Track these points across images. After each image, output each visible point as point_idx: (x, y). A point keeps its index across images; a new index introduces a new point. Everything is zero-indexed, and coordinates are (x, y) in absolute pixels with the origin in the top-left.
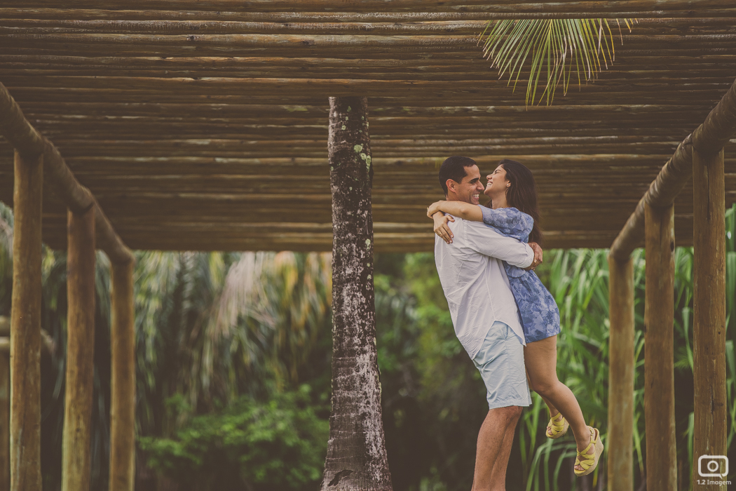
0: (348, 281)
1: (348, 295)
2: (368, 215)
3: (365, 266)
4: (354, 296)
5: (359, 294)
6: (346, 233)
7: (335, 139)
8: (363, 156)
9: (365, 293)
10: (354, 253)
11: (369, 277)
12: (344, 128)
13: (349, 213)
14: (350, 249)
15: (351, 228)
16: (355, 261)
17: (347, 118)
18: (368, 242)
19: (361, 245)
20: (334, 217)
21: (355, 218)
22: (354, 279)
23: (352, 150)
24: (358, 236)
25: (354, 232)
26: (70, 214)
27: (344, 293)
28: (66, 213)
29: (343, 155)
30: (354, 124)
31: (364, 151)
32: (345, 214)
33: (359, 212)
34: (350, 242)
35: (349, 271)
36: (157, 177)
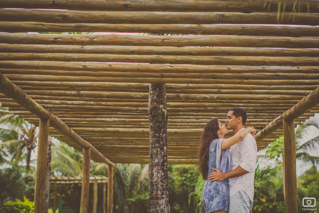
0: (156, 165)
1: (156, 172)
2: (165, 136)
3: (163, 158)
4: (158, 172)
5: (161, 171)
6: (155, 144)
7: (151, 102)
8: (164, 110)
9: (163, 171)
10: (159, 153)
11: (166, 164)
12: (155, 97)
13: (157, 135)
14: (157, 151)
15: (158, 142)
16: (159, 156)
17: (157, 93)
18: (165, 148)
19: (162, 149)
20: (150, 136)
21: (159, 137)
22: (159, 165)
23: (159, 107)
24: (161, 145)
25: (159, 143)
27: (154, 171)
29: (154, 109)
30: (160, 96)
31: (164, 108)
32: (155, 135)
33: (161, 134)
34: (157, 148)
35: (156, 161)
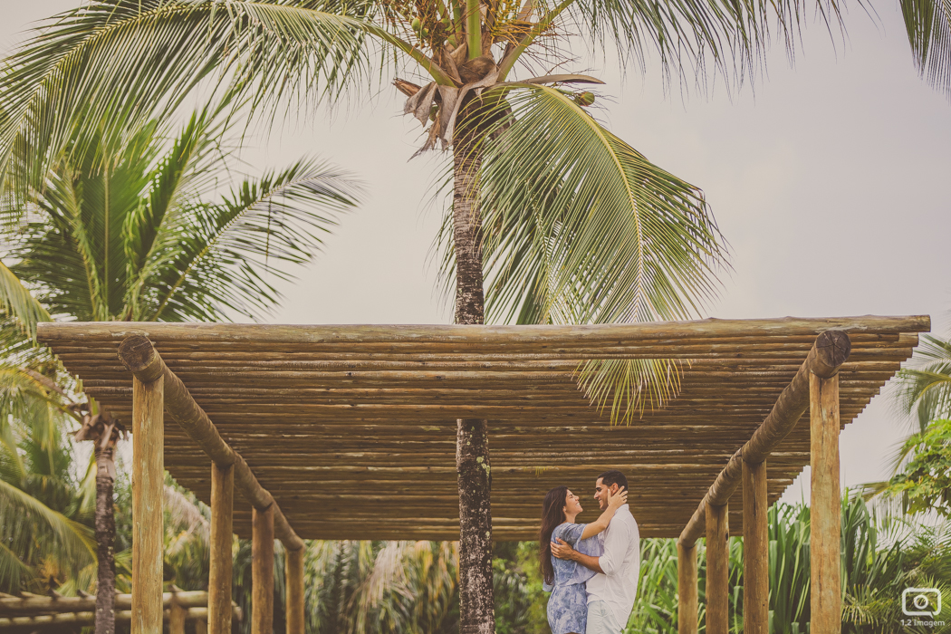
0: (472, 565)
1: (472, 576)
2: (488, 513)
3: (485, 553)
4: (477, 576)
5: (480, 575)
6: (470, 527)
7: (462, 452)
8: (484, 466)
9: (485, 574)
10: (477, 543)
11: (489, 561)
12: (469, 443)
13: (473, 511)
14: (474, 539)
15: (475, 523)
16: (478, 549)
17: (471, 436)
18: (488, 534)
19: (482, 536)
20: (461, 514)
21: (477, 515)
22: (477, 563)
23: (476, 461)
24: (480, 529)
25: (477, 526)
26: (254, 511)
27: (469, 575)
28: (251, 510)
29: (468, 465)
30: (477, 440)
31: (485, 462)
32: (469, 511)
33: (480, 510)
34: (474, 534)
35: (473, 557)
36: (322, 482)
